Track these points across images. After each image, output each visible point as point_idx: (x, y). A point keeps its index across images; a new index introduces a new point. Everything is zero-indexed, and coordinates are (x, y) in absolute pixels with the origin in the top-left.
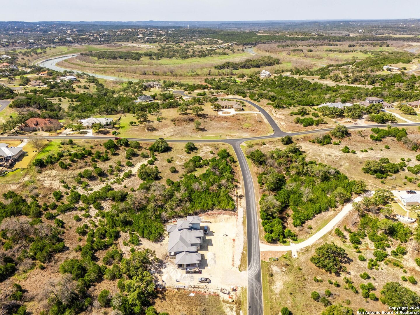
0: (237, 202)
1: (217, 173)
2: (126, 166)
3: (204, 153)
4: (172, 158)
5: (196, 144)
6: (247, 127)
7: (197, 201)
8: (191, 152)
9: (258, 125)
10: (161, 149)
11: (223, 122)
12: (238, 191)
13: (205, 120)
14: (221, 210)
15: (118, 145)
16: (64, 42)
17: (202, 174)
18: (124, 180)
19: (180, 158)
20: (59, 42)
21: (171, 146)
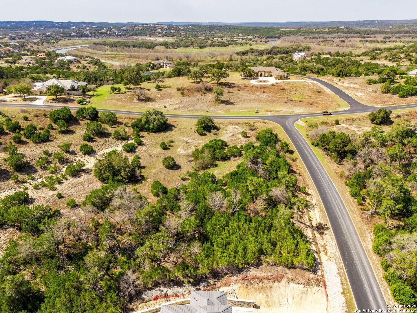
0: (317, 245)
1: (262, 172)
2: (80, 154)
3: (230, 135)
4: (172, 142)
5: (217, 122)
6: (299, 99)
7: (219, 240)
8: (207, 133)
9: (317, 96)
10: (154, 126)
11: (259, 93)
12: (312, 214)
13: (231, 90)
14: (280, 268)
15: (78, 118)
16: (81, 35)
17: (228, 173)
18: (64, 181)
19: (187, 143)
20: (76, 36)
21: (172, 124)
